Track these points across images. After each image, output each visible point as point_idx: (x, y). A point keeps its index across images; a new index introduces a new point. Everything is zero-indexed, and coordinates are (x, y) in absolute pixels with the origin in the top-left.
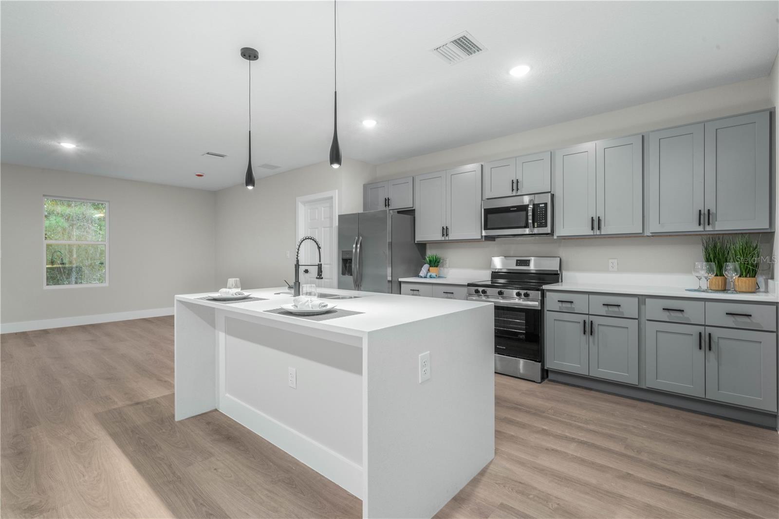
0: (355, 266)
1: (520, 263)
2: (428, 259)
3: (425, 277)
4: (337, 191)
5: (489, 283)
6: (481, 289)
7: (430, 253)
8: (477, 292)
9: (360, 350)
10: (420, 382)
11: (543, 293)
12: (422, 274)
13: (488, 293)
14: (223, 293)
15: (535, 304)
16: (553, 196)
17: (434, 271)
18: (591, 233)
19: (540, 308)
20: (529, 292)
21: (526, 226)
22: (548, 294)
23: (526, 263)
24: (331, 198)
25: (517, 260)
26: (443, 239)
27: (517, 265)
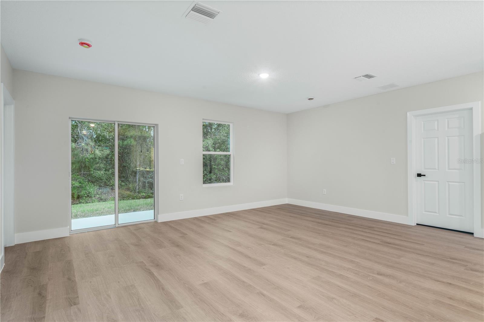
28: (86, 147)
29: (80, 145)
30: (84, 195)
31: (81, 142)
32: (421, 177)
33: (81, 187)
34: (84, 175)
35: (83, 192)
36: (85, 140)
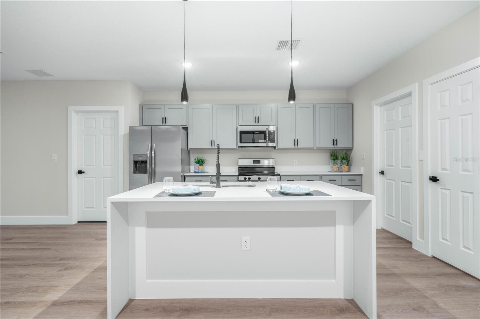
0: (150, 166)
1: (255, 162)
3: (198, 172)
4: (123, 107)
6: (247, 177)
8: (245, 179)
11: (280, 177)
12: (196, 170)
16: (276, 127)
18: (294, 147)
21: (265, 142)
23: (259, 162)
24: (119, 111)
25: (253, 160)
26: (211, 147)
27: (253, 163)
32: (81, 173)
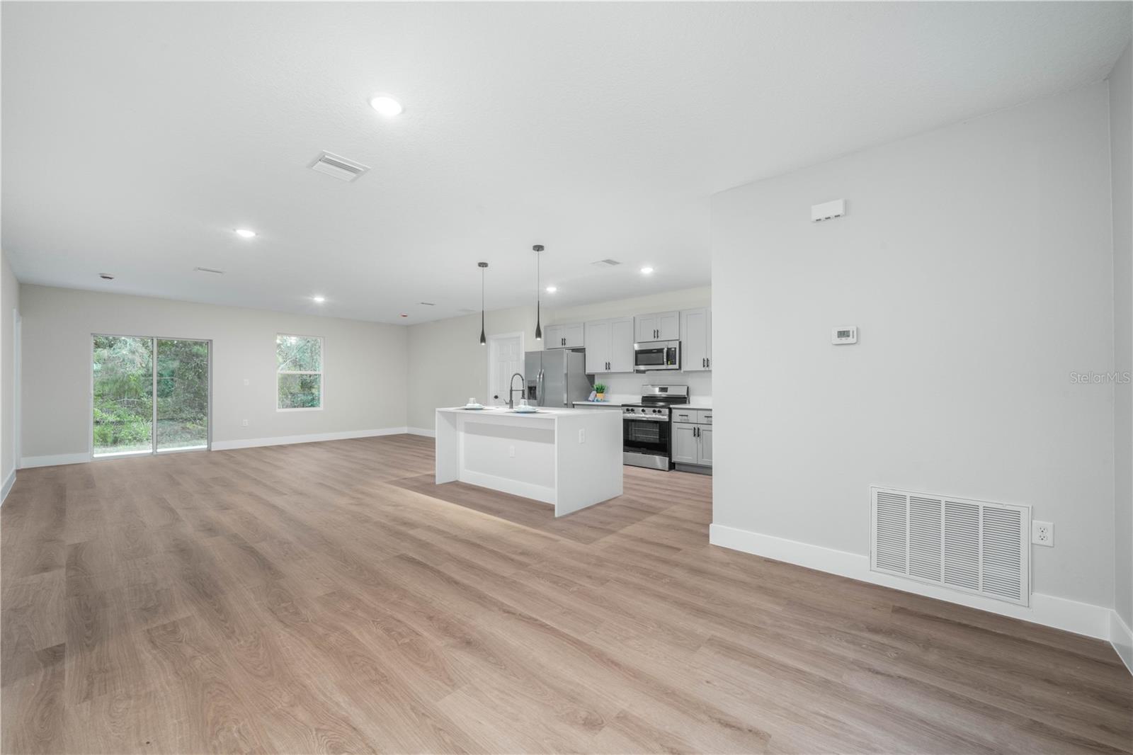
0: (538, 392)
1: (662, 390)
2: (595, 387)
3: (593, 401)
4: (523, 333)
5: (640, 404)
6: (630, 408)
7: (598, 382)
8: (628, 410)
9: (554, 431)
10: (580, 442)
11: (670, 410)
12: (590, 399)
13: (647, 412)
14: (469, 405)
15: (666, 418)
16: (680, 343)
17: (600, 396)
18: (703, 369)
19: (667, 420)
20: (645, 409)
21: (663, 364)
22: (673, 411)
23: (666, 390)
24: (519, 337)
25: (660, 388)
26: (606, 371)
27: (659, 391)
28: (130, 356)
29: (118, 353)
30: (127, 436)
31: (120, 348)
32: (497, 398)
33: (121, 423)
34: (128, 403)
35: (124, 433)
36: (130, 344)
